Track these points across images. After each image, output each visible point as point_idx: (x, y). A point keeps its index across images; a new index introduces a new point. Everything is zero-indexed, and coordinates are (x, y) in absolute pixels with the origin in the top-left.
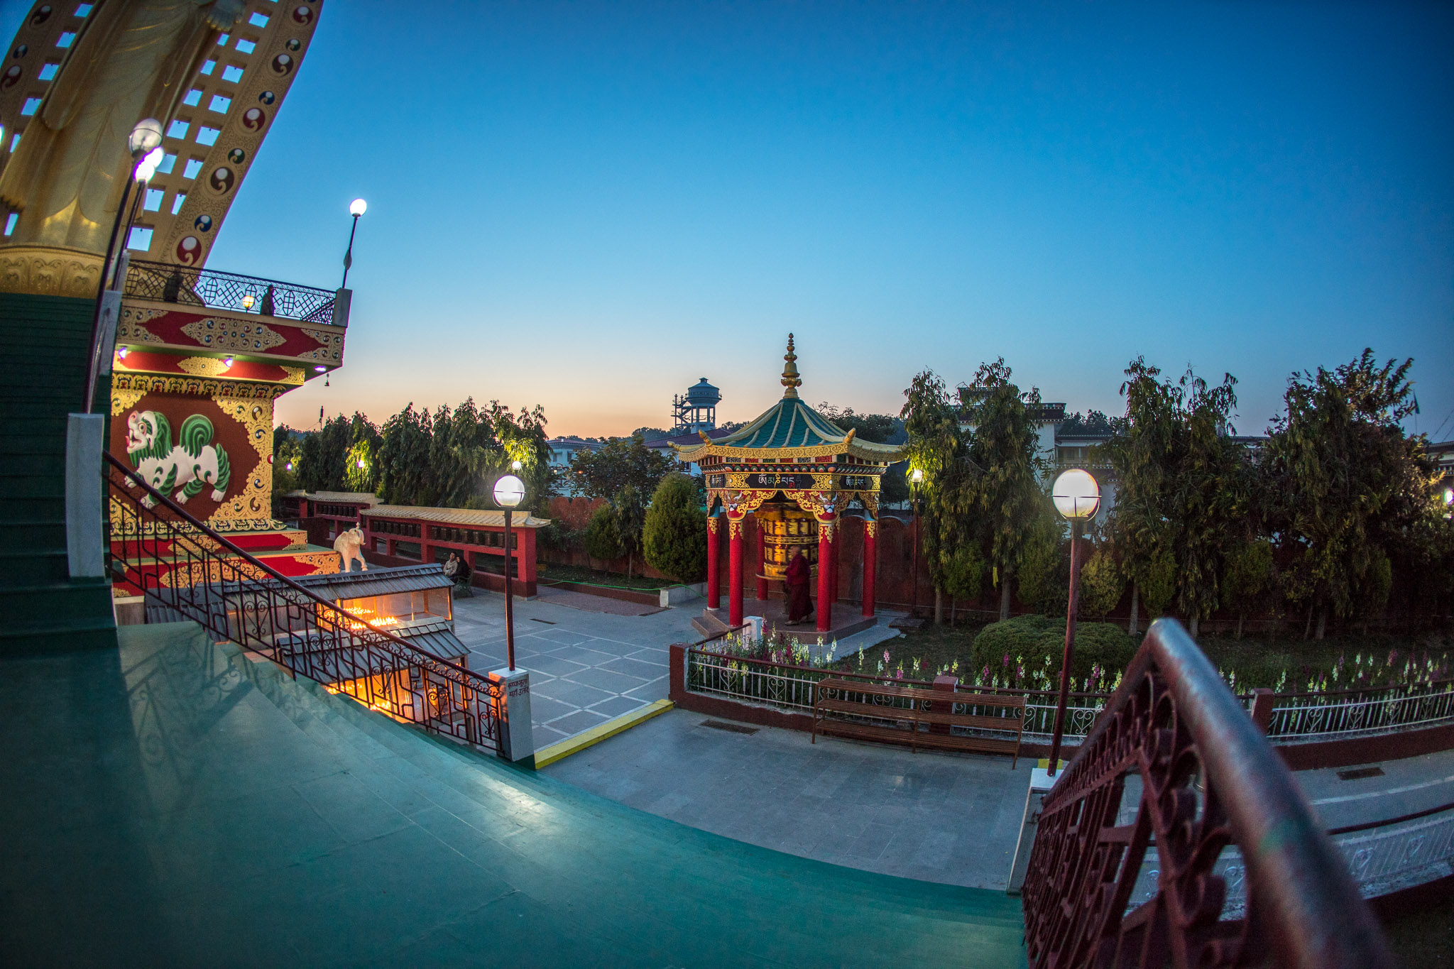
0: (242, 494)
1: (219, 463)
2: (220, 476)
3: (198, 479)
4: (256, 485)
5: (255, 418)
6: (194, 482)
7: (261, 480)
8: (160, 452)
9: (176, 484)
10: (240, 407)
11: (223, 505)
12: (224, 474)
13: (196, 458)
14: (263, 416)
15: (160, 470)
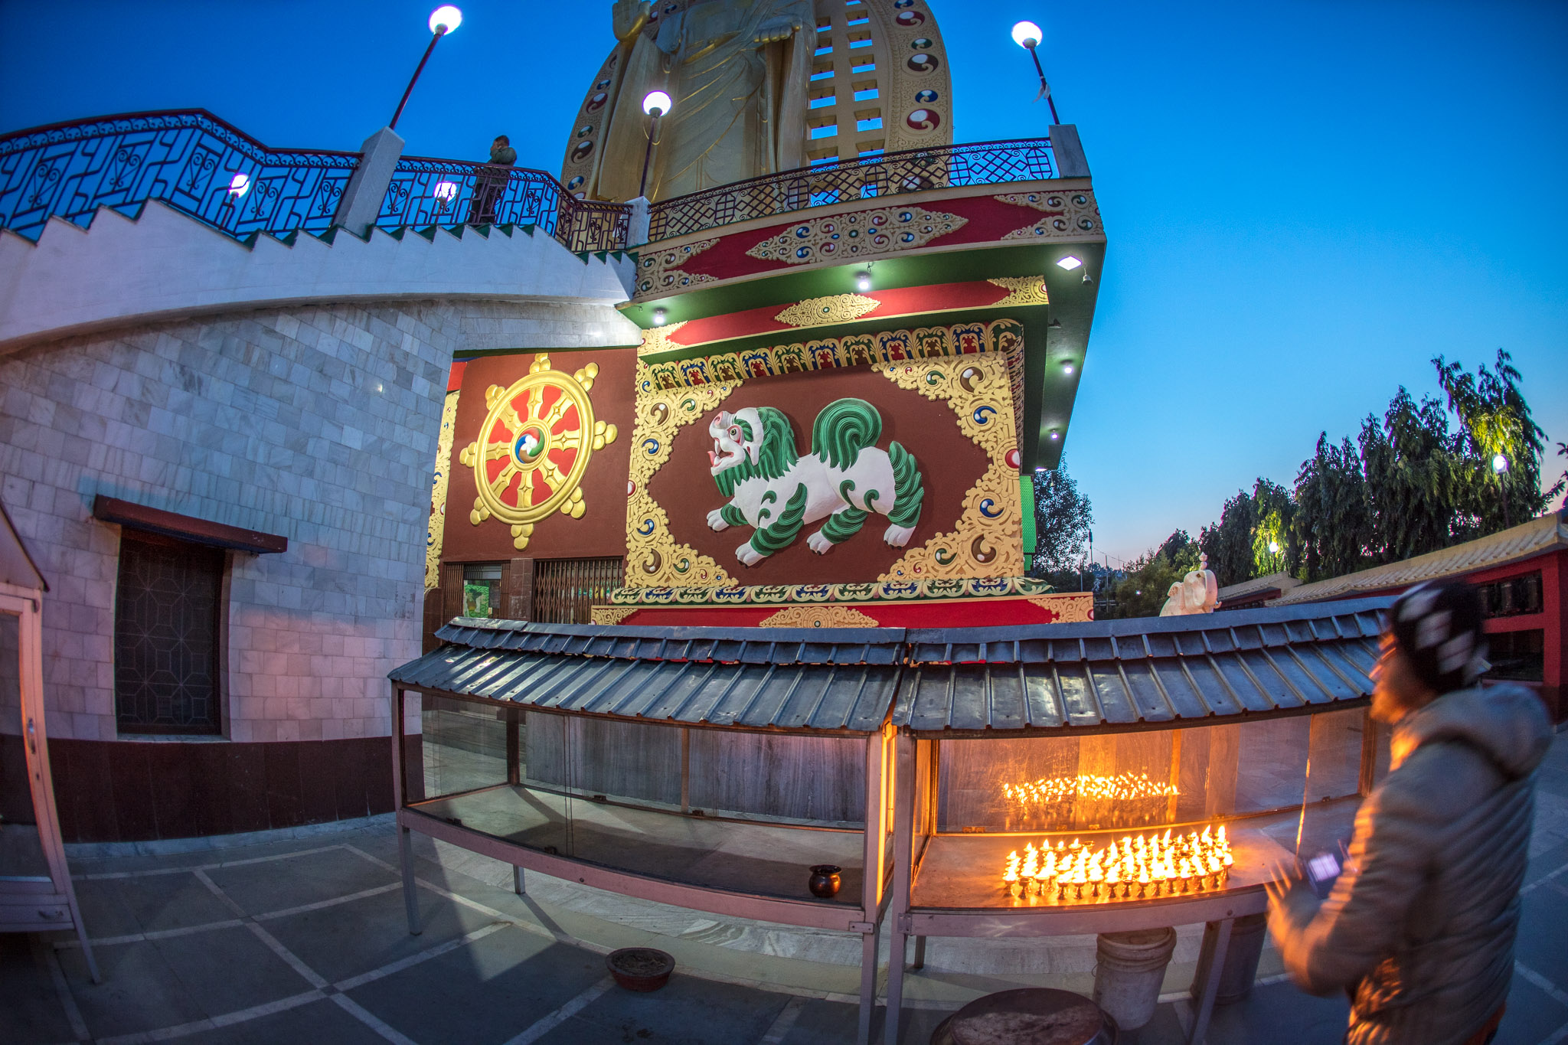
0: (954, 530)
1: (896, 474)
2: (899, 498)
3: (853, 508)
4: (984, 511)
5: (970, 389)
6: (845, 513)
7: (995, 499)
8: (771, 465)
9: (807, 519)
10: (933, 373)
11: (909, 553)
12: (909, 494)
13: (843, 470)
14: (986, 382)
15: (771, 496)
